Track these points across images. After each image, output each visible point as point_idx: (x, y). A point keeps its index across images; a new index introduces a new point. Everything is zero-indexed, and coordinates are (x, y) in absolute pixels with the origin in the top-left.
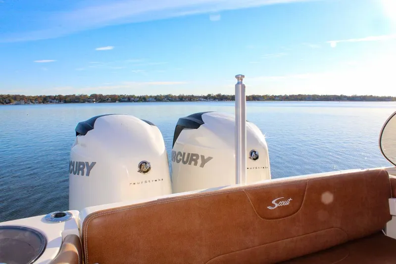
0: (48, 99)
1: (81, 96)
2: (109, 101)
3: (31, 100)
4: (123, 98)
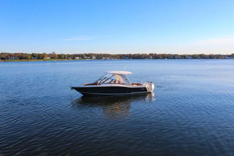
0: (123, 57)
1: (143, 55)
2: (160, 58)
3: (113, 57)
4: (170, 56)
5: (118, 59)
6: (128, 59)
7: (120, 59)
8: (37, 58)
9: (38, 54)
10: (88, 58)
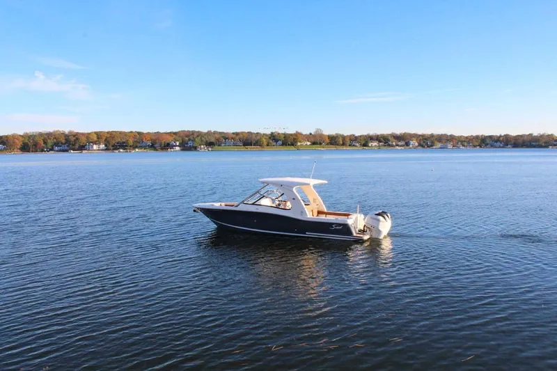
0: (488, 141)
1: (542, 136)
3: (462, 142)
5: (475, 146)
6: (500, 147)
7: (481, 147)
8: (280, 142)
9: (284, 134)
10: (400, 143)
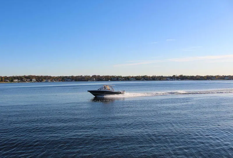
0: (65, 79)
1: (86, 76)
2: (104, 80)
3: (54, 79)
4: (113, 78)
6: (70, 81)
7: (62, 81)
10: (28, 80)
